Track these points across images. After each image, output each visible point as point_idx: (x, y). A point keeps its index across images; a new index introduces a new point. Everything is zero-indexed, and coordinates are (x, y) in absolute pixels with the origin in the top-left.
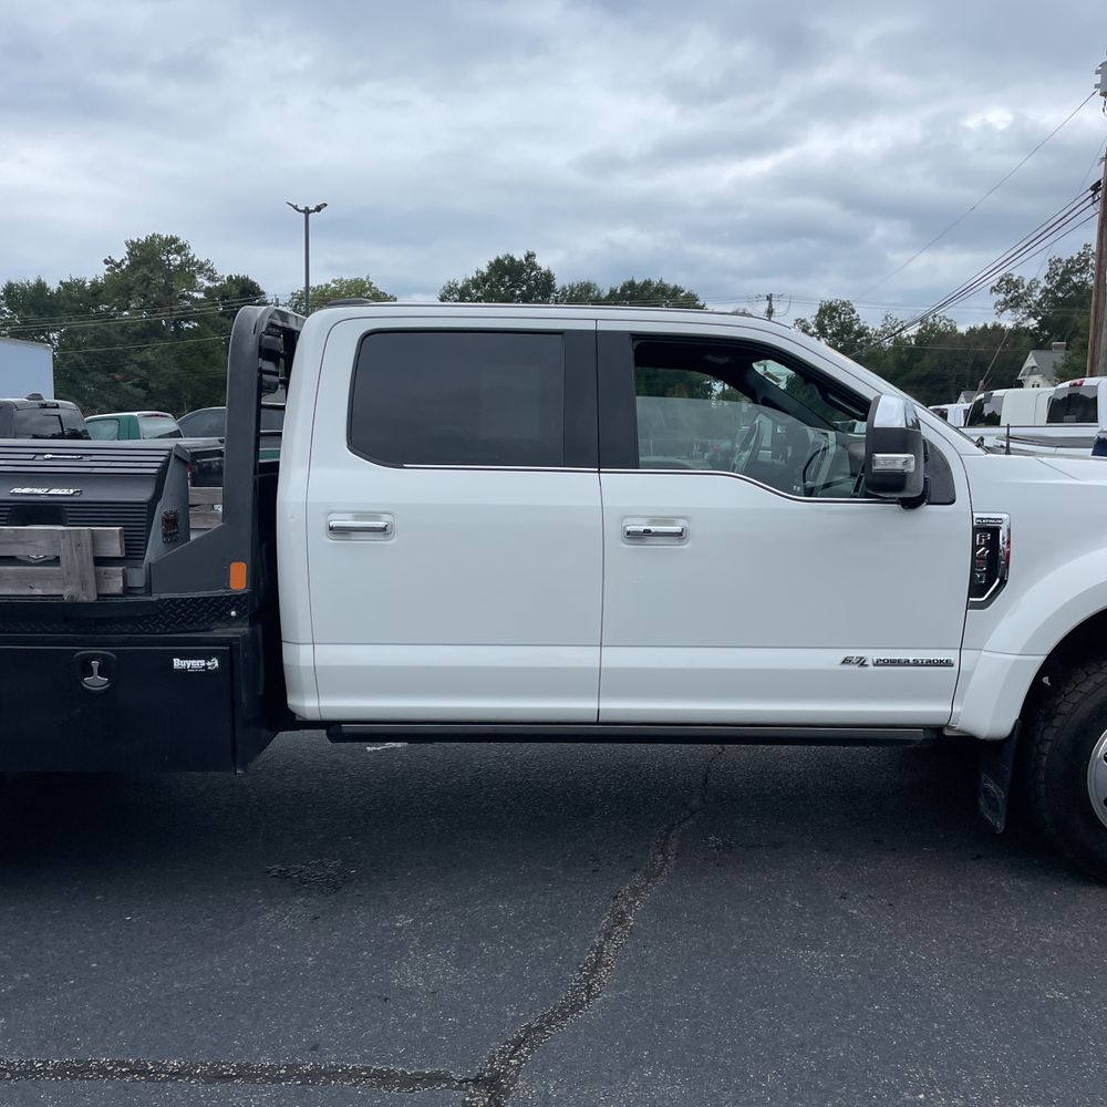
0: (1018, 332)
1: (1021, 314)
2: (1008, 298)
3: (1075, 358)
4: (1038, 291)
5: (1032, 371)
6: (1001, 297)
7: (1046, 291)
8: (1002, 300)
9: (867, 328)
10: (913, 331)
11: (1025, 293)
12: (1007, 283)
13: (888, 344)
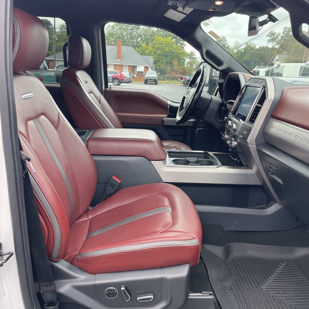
0: (273, 49)
1: (274, 43)
2: (271, 38)
3: (291, 57)
4: (280, 36)
5: (277, 60)
6: (269, 38)
7: (282, 37)
8: (269, 39)
9: (230, 46)
10: (243, 47)
11: (276, 37)
12: (271, 33)
13: (235, 51)
